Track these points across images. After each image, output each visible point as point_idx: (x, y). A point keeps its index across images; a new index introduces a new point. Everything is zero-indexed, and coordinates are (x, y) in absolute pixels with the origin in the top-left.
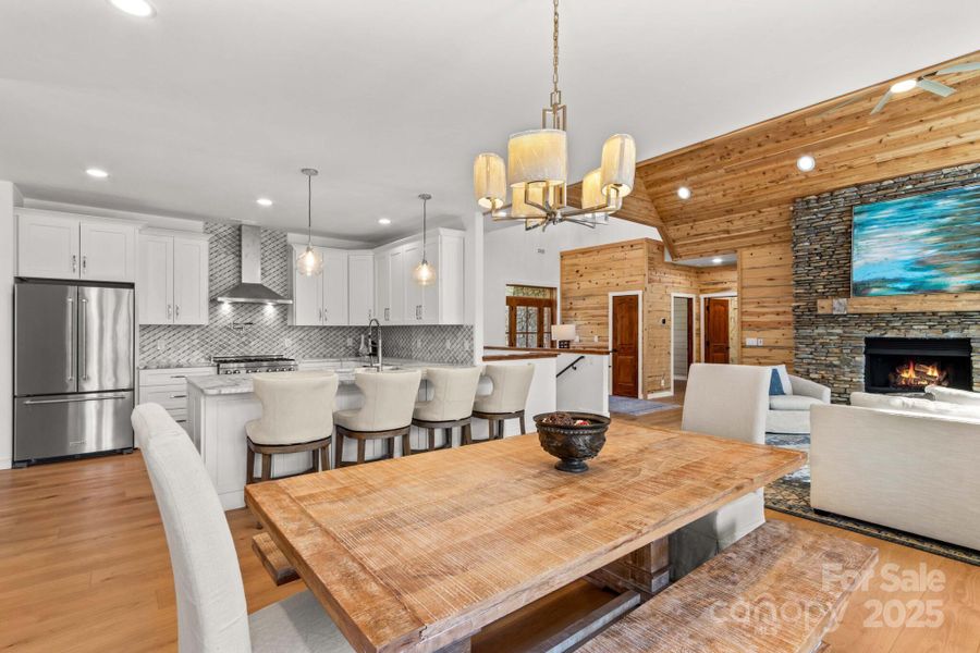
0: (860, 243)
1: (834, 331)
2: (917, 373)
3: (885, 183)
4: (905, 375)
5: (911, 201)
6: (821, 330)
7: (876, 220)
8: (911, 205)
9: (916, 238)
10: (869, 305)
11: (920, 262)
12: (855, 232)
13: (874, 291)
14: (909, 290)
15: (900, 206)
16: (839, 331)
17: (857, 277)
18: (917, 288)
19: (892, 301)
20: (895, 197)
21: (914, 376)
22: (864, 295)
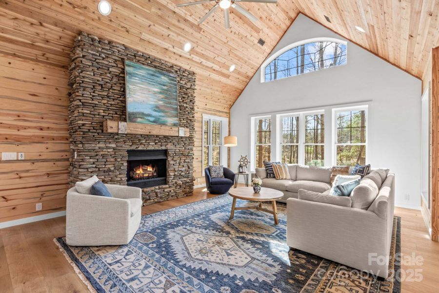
0: (130, 86)
1: (111, 145)
2: (143, 170)
3: (139, 53)
4: (138, 172)
5: (152, 71)
6: (102, 145)
7: (137, 74)
8: (152, 73)
9: (155, 93)
10: (138, 128)
11: (157, 107)
12: (127, 77)
13: (139, 120)
14: (154, 122)
15: (148, 71)
16: (113, 145)
17: (130, 109)
18: (156, 121)
19: (148, 128)
20: (144, 64)
21: (142, 172)
22: (135, 122)
